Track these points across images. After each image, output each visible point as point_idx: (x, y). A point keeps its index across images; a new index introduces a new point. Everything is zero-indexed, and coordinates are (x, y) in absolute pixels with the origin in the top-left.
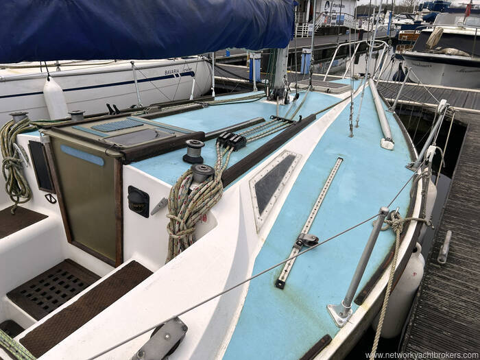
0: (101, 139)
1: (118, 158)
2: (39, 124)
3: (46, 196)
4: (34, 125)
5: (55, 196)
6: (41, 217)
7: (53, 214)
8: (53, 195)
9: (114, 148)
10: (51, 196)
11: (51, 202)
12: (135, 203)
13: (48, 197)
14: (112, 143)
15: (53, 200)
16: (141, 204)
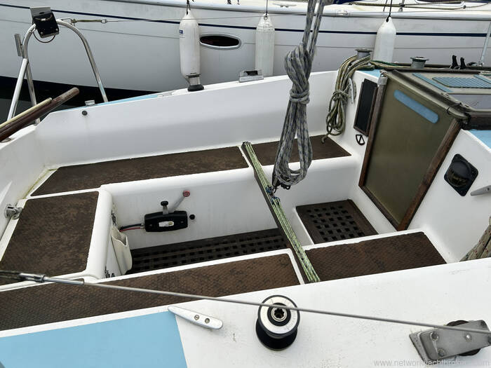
0: (445, 94)
2: (377, 64)
3: (356, 135)
5: (366, 139)
6: (344, 153)
7: (356, 154)
8: (364, 137)
9: (458, 107)
10: (361, 137)
11: (359, 142)
13: (359, 137)
14: (457, 101)
15: (362, 142)
16: (464, 178)
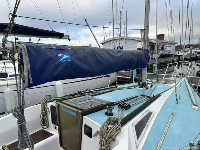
1: (82, 113)
3: (54, 126)
4: (53, 99)
5: (57, 127)
12: (87, 132)
16: (89, 132)
